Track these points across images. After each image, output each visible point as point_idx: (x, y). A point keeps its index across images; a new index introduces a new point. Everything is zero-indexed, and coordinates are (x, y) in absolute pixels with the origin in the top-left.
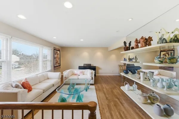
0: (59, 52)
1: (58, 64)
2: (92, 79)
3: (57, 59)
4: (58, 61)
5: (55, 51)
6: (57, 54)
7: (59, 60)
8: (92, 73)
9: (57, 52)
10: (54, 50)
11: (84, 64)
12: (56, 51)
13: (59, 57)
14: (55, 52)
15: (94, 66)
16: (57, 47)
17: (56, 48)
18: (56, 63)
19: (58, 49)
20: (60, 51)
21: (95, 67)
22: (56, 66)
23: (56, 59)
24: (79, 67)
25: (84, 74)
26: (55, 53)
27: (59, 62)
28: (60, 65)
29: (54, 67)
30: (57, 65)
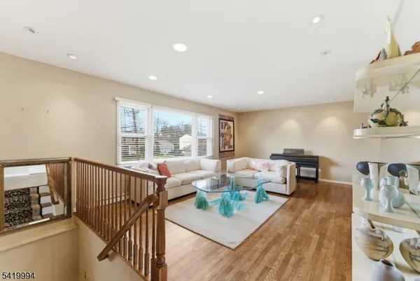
0: (231, 124)
1: (230, 147)
2: (286, 183)
3: (228, 137)
4: (229, 142)
5: (221, 121)
6: (226, 127)
7: (232, 139)
8: (284, 168)
9: (226, 124)
10: (220, 119)
11: (285, 150)
12: (224, 121)
13: (232, 133)
14: (222, 123)
15: (315, 154)
16: (227, 115)
17: (224, 116)
18: (225, 145)
19: (229, 117)
20: (233, 121)
21: (317, 157)
22: (223, 150)
23: (223, 137)
24: (272, 155)
25: (272, 169)
26: (221, 127)
27: (232, 144)
28: (234, 151)
29: (220, 152)
30: (227, 149)
